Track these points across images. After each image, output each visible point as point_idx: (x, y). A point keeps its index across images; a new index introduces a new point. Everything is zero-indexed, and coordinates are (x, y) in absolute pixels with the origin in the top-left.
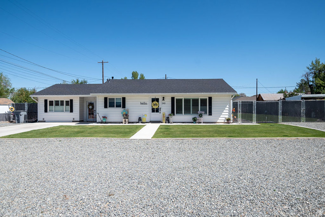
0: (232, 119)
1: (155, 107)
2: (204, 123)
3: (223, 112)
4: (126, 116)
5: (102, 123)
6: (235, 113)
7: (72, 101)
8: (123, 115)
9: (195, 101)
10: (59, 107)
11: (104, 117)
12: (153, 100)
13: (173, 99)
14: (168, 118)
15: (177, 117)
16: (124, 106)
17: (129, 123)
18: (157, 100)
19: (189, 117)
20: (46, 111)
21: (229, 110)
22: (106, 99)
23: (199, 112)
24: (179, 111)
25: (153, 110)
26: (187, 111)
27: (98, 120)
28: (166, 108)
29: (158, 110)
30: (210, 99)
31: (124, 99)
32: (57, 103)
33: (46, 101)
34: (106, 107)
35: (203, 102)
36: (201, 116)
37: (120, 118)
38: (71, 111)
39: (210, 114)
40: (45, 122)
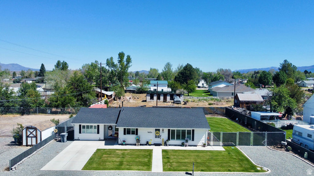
0: (207, 143)
1: (158, 135)
2: (189, 146)
3: (201, 139)
4: (138, 140)
5: (122, 144)
6: (209, 139)
7: (98, 126)
8: (137, 140)
9: (184, 132)
10: (90, 130)
11: (124, 141)
12: (156, 130)
13: (169, 130)
14: (166, 142)
15: (171, 142)
16: (137, 134)
17: (141, 145)
18: (159, 130)
19: (179, 142)
20: (80, 132)
21: (205, 138)
22: (125, 129)
23: (186, 139)
24: (173, 138)
25: (156, 137)
26: (178, 138)
27: (120, 142)
28: (164, 135)
29: (159, 137)
30: (193, 131)
31: (137, 130)
32: (88, 127)
33: (80, 126)
34: (125, 134)
35: (189, 132)
36: (187, 141)
37: (134, 142)
38: (98, 133)
39: (193, 140)
40: (79, 140)
